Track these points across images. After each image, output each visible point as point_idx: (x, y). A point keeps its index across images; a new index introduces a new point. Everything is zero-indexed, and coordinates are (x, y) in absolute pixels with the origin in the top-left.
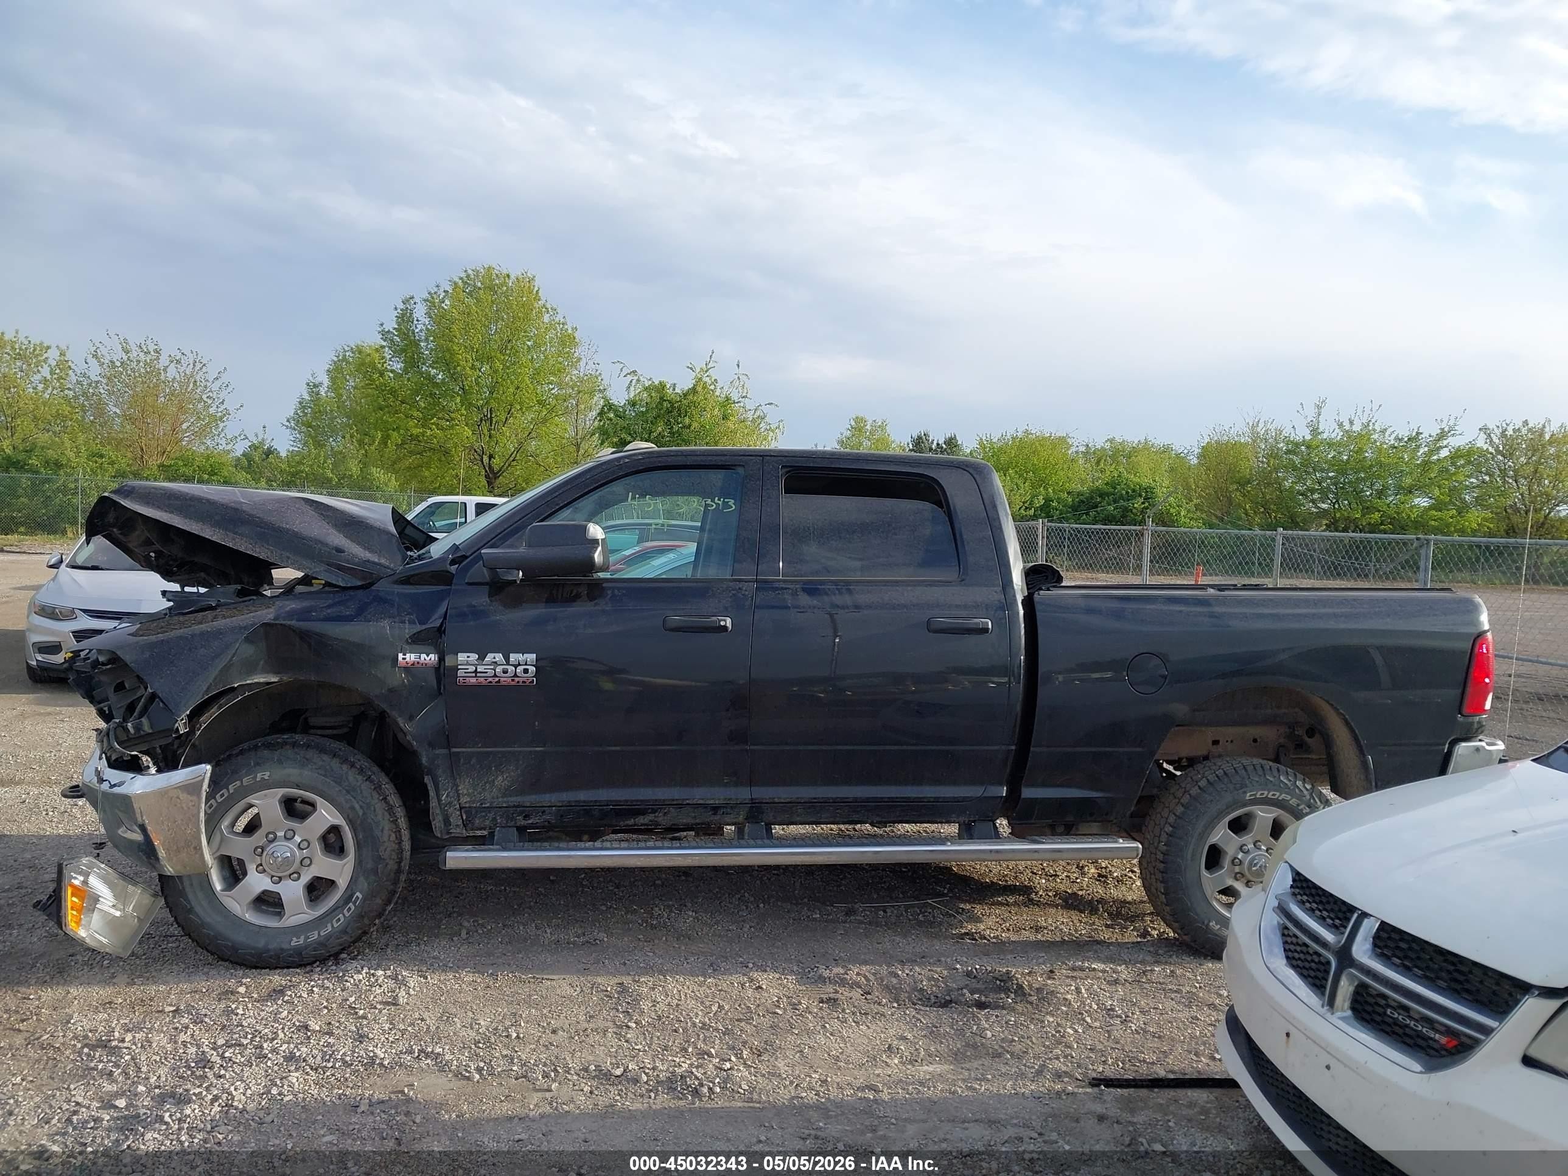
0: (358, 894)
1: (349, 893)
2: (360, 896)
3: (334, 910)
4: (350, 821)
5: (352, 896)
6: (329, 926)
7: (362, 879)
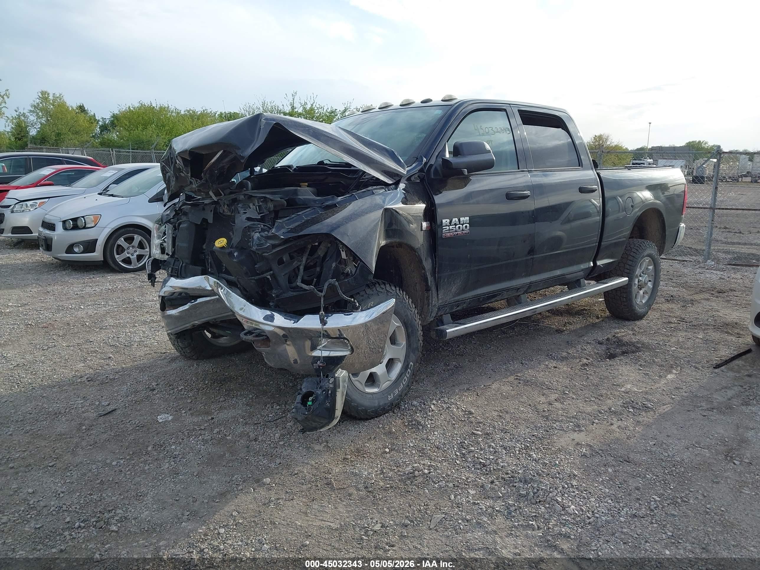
0: (411, 363)
1: (406, 364)
2: (412, 364)
3: (401, 376)
4: (405, 323)
5: (408, 365)
6: (401, 384)
7: (412, 354)
